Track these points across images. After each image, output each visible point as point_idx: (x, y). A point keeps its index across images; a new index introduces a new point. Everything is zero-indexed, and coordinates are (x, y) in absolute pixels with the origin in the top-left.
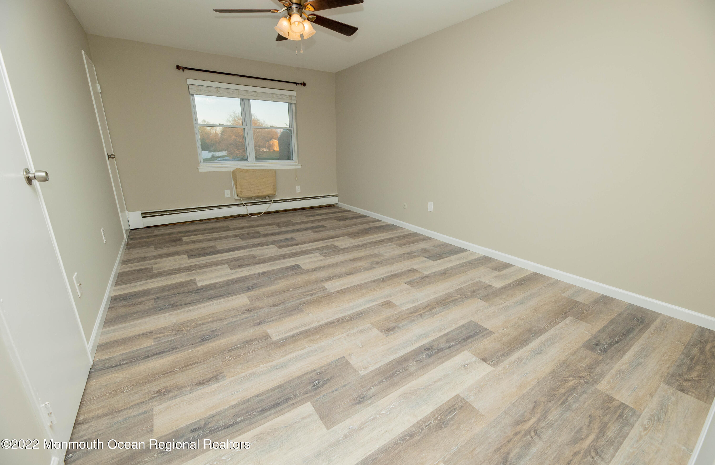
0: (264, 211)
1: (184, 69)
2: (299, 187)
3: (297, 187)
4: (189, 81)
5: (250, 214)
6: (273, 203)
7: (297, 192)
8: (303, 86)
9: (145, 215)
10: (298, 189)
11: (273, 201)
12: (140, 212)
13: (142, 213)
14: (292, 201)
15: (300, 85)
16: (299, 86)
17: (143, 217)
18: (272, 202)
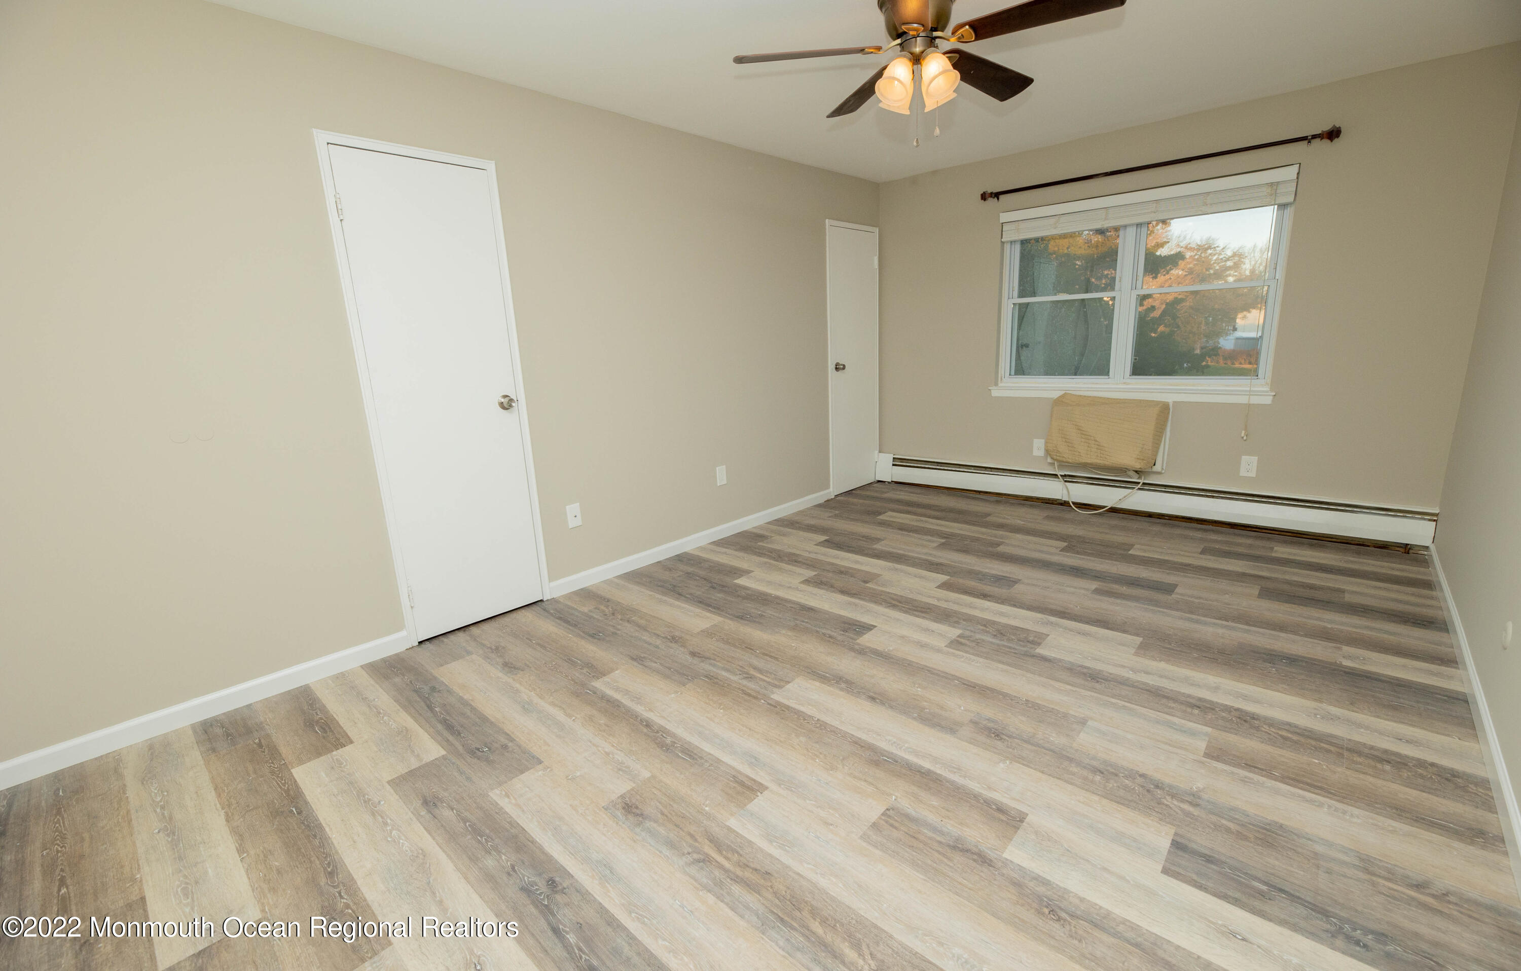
0: (1109, 504)
1: (997, 195)
2: (1254, 459)
3: (1245, 459)
4: (1004, 217)
5: (1074, 503)
6: (1139, 489)
7: (1243, 473)
8: (1328, 141)
9: (899, 462)
10: (1249, 466)
11: (1144, 484)
12: (892, 456)
13: (894, 458)
14: (1213, 497)
15: (1318, 140)
16: (1316, 142)
17: (893, 465)
18: (1139, 486)
